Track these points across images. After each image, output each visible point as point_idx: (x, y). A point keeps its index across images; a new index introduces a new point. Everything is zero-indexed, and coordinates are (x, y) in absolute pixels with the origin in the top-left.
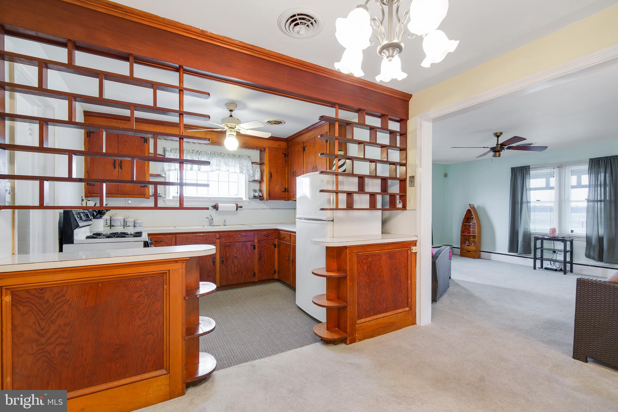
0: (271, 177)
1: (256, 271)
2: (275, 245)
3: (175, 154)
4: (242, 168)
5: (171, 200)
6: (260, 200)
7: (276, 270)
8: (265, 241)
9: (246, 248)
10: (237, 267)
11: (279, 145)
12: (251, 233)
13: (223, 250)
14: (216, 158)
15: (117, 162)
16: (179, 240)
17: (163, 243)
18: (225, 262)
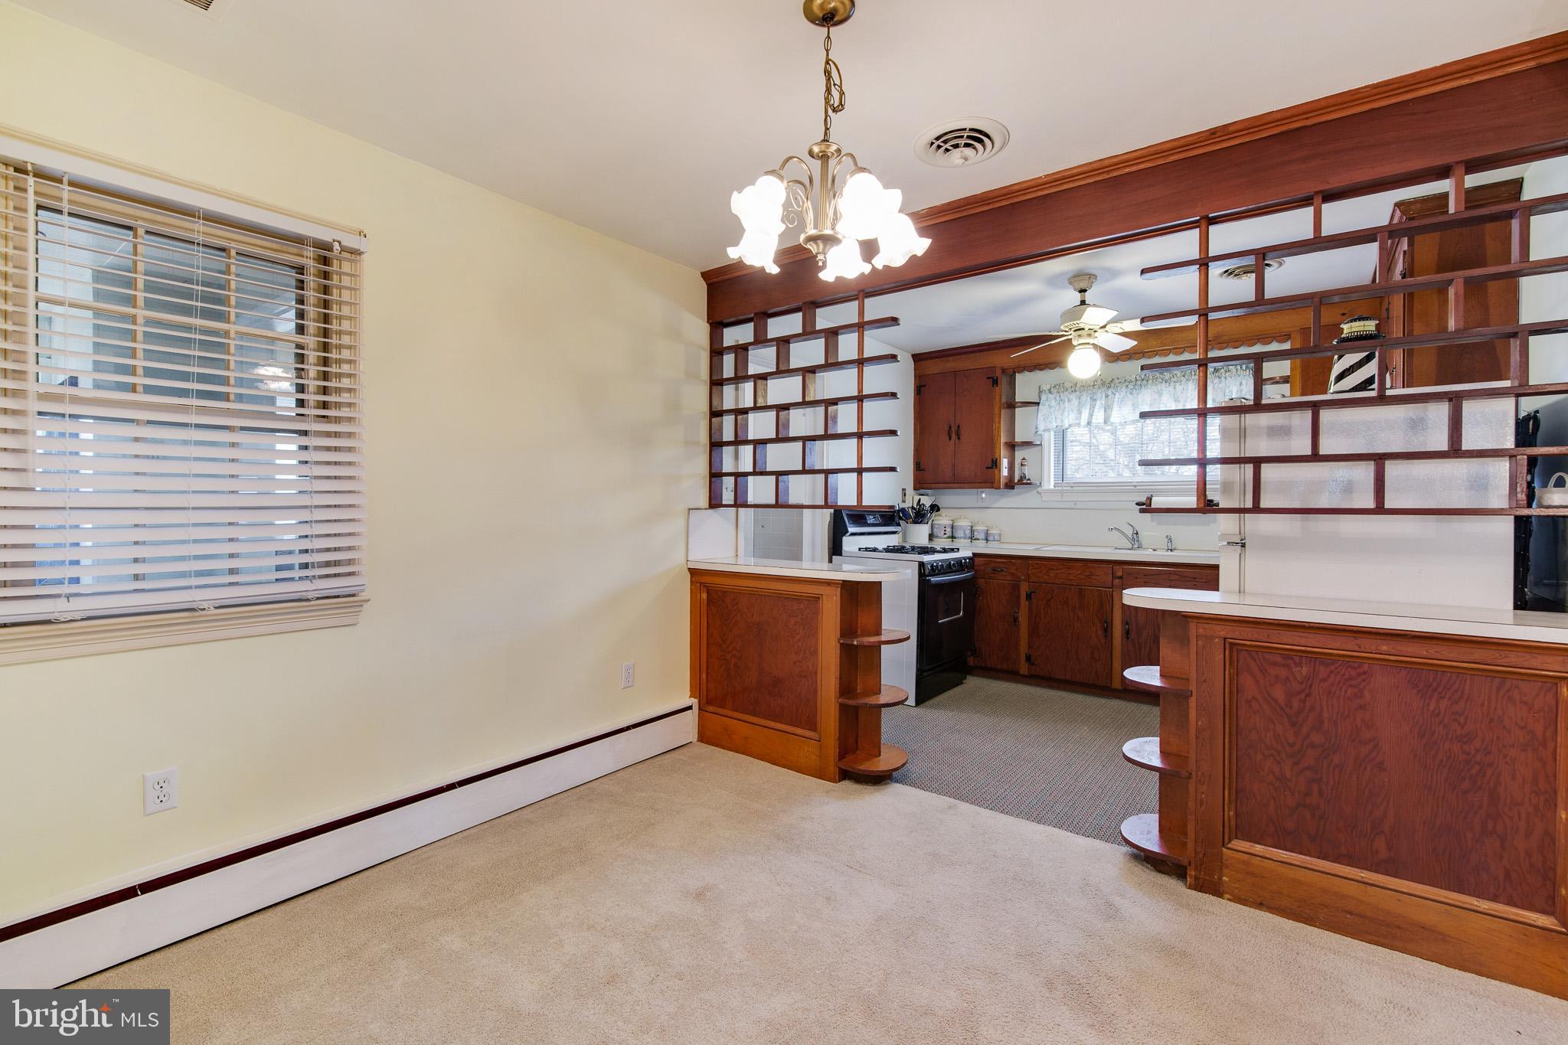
3: (1058, 395)
5: (1051, 490)
15: (953, 430)
16: (1033, 571)
17: (1006, 574)
18: (1133, 635)
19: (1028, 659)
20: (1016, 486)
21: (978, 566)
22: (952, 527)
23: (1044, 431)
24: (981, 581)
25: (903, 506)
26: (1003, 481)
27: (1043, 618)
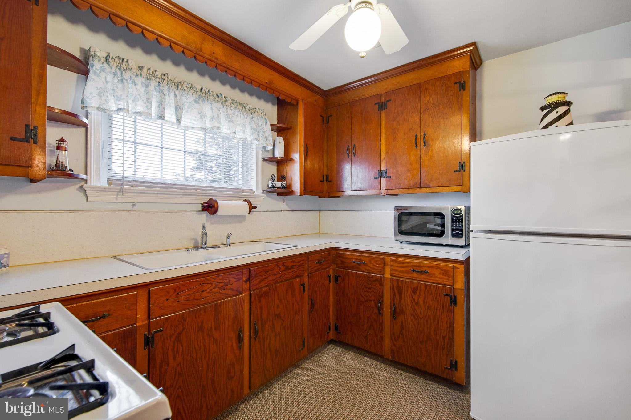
0: (306, 154)
1: (307, 333)
2: (329, 277)
3: (119, 71)
5: (103, 188)
7: (331, 324)
8: (318, 272)
9: (293, 293)
10: (279, 336)
11: (315, 101)
13: (257, 306)
14: (211, 102)
16: (157, 301)
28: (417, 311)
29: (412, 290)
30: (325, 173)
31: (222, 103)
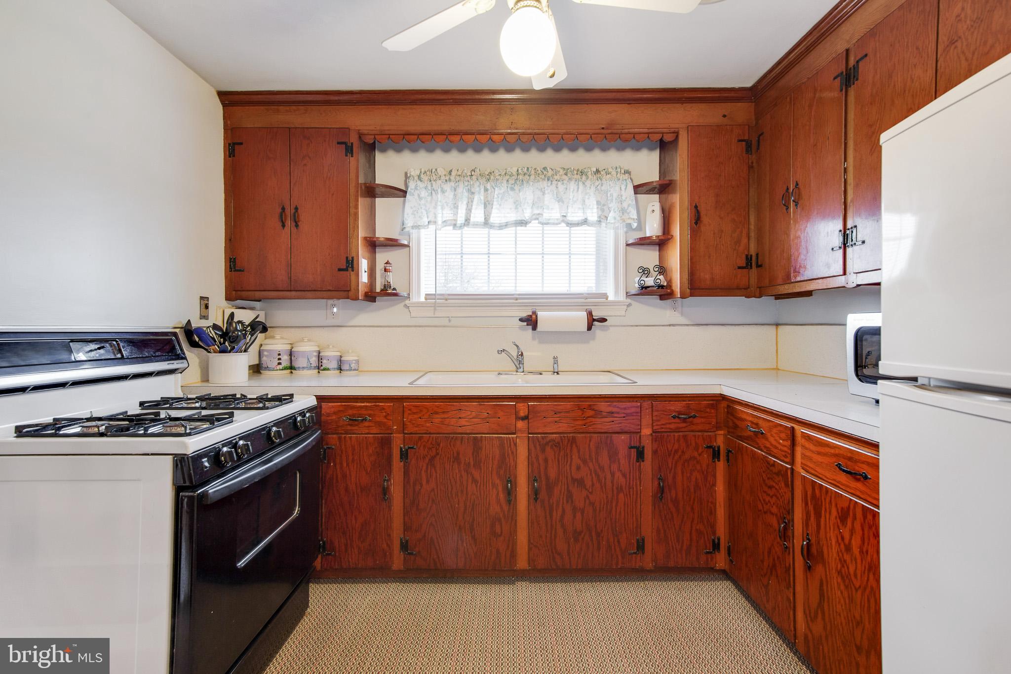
0: (696, 223)
1: (648, 531)
2: (714, 449)
3: (429, 183)
4: (604, 205)
5: (422, 303)
6: (662, 297)
7: (719, 539)
8: (676, 434)
9: (613, 456)
10: (583, 513)
11: (724, 116)
12: (629, 404)
13: (537, 457)
14: (531, 183)
15: (289, 212)
16: (410, 417)
17: (371, 424)
18: (543, 495)
19: (404, 546)
20: (378, 298)
21: (328, 415)
22: (291, 354)
23: (413, 227)
24: (333, 439)
25: (204, 324)
26: (362, 290)
27: (424, 483)
28: (848, 568)
29: (838, 513)
30: (753, 252)
31: (548, 180)
